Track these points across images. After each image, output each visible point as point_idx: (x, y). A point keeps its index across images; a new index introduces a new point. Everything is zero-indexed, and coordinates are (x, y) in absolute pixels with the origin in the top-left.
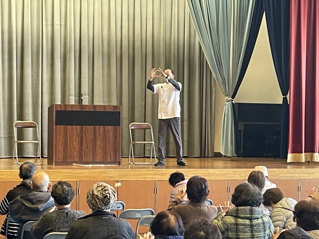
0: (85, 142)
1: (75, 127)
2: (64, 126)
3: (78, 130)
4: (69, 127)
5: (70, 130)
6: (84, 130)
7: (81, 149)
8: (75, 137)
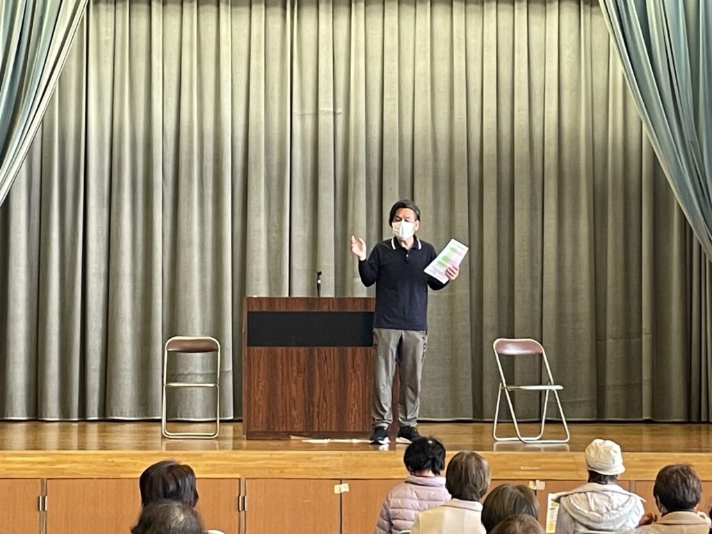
0: (320, 387)
1: (294, 349)
2: (267, 348)
3: (302, 357)
4: (279, 350)
5: (282, 358)
6: (316, 356)
7: (309, 402)
8: (295, 374)
